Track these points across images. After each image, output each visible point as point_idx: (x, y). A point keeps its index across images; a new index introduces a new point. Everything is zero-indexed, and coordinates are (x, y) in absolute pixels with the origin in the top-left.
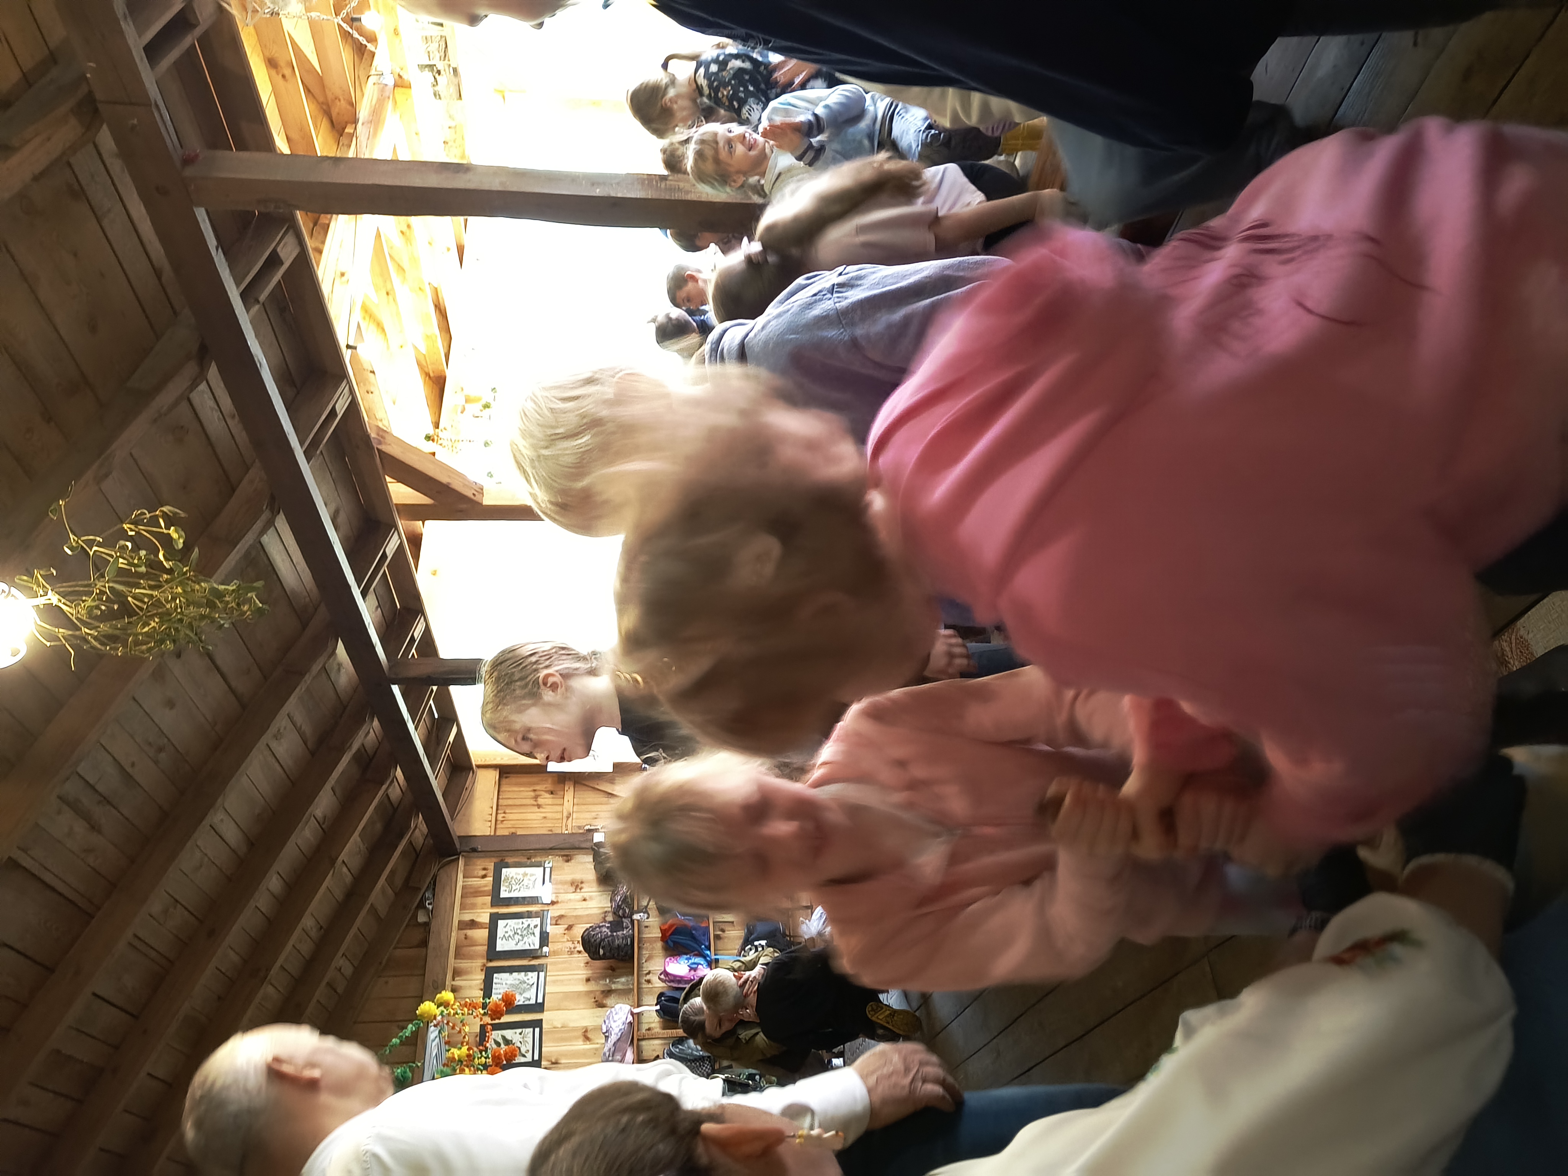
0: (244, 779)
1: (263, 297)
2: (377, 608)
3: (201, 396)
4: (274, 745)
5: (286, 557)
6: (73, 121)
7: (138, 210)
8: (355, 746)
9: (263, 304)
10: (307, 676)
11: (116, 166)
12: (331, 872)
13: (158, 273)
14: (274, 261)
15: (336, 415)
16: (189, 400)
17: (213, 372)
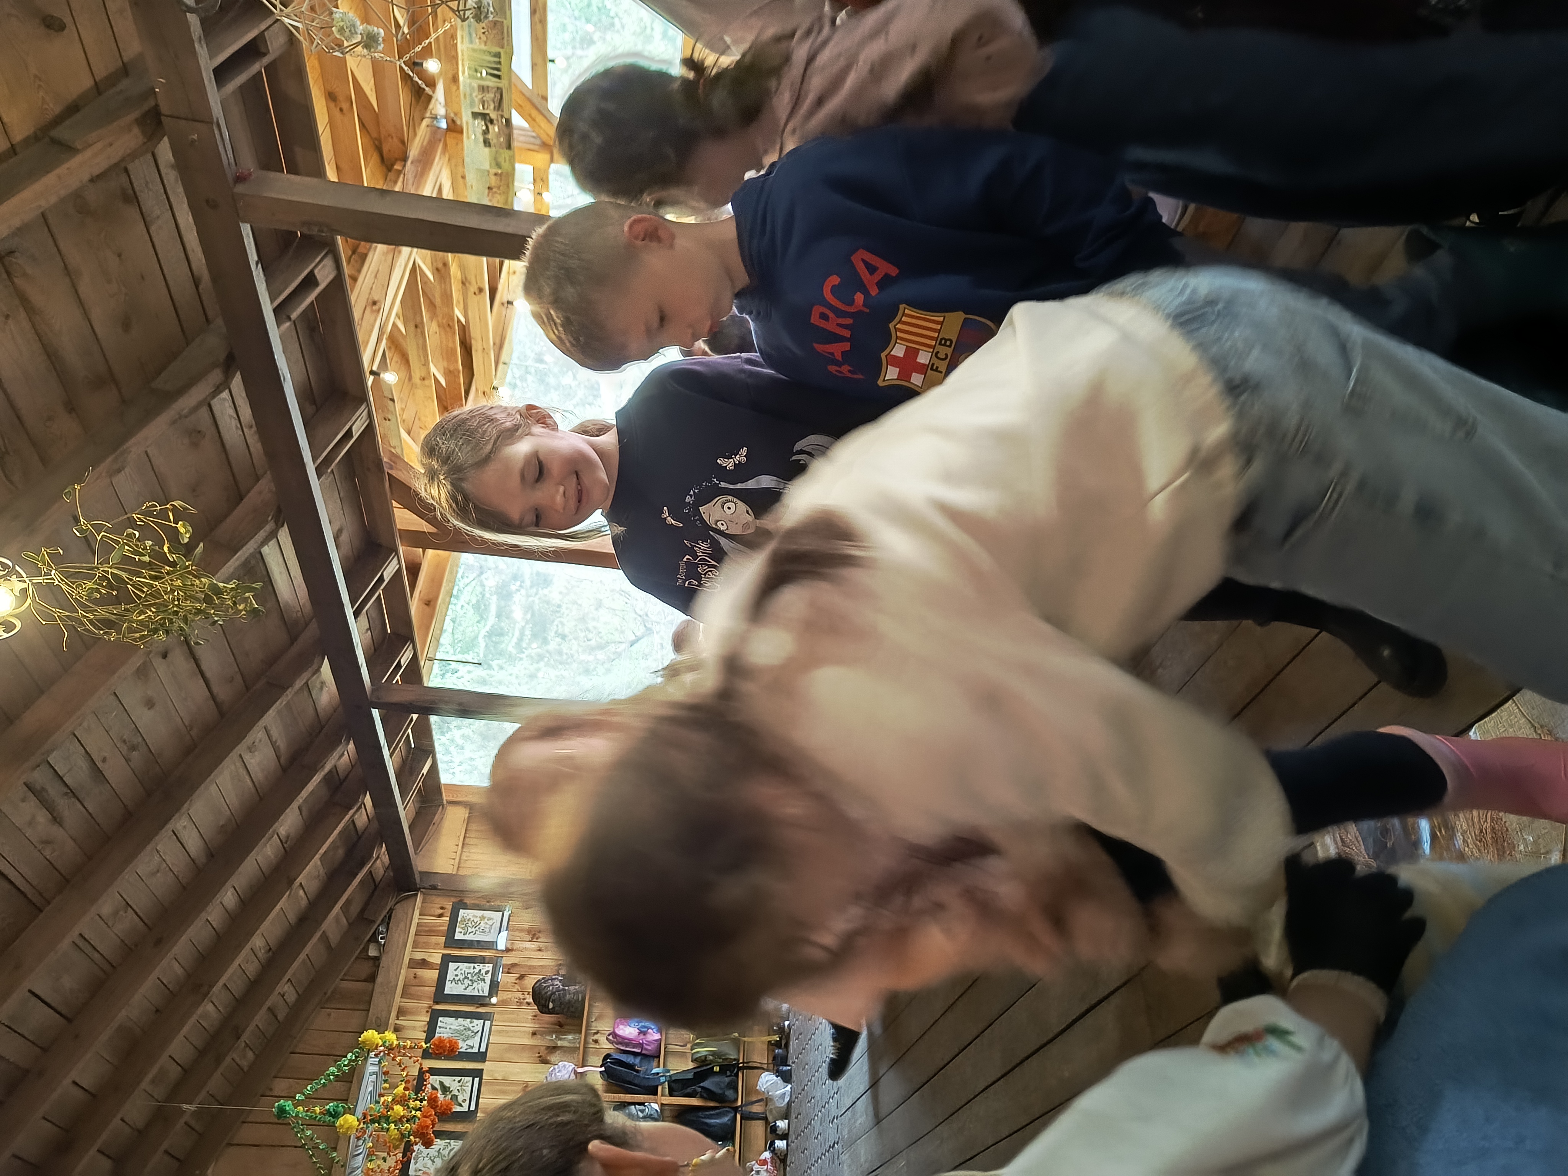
0: (213, 788)
1: (294, 316)
2: (367, 630)
3: (222, 404)
4: (247, 757)
5: (284, 570)
6: (136, 130)
7: (186, 219)
8: (328, 767)
9: (294, 322)
10: (290, 690)
11: (171, 177)
12: (288, 893)
13: (196, 282)
14: (310, 281)
15: (352, 436)
16: (210, 406)
17: (237, 382)
